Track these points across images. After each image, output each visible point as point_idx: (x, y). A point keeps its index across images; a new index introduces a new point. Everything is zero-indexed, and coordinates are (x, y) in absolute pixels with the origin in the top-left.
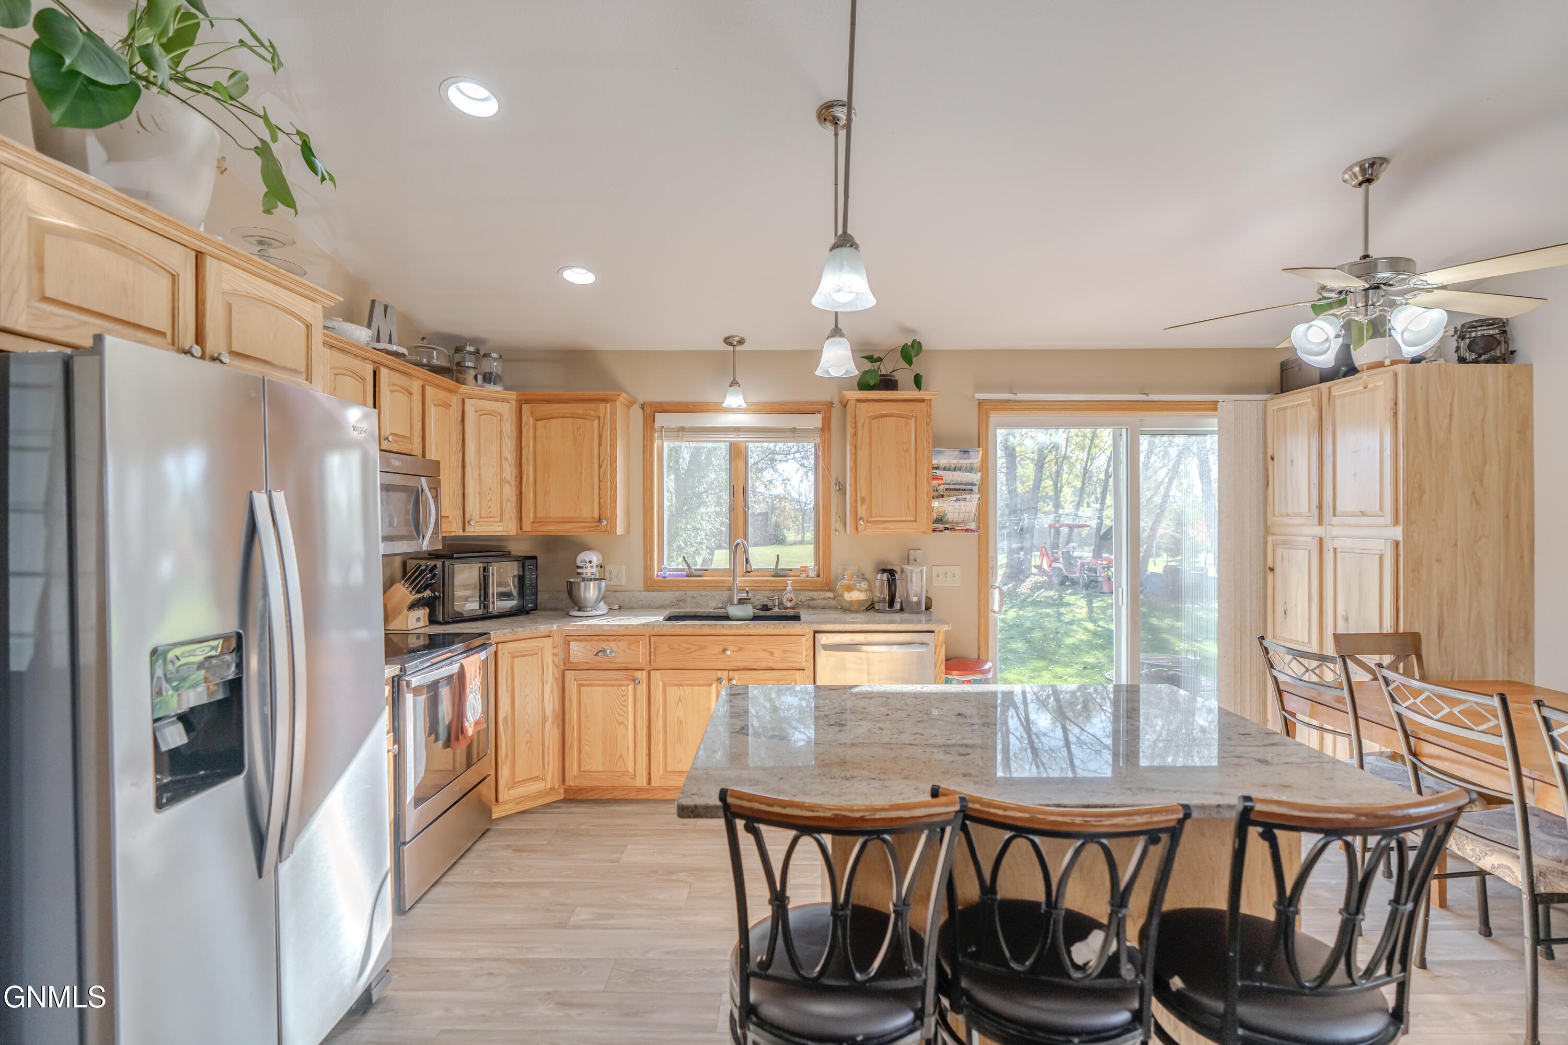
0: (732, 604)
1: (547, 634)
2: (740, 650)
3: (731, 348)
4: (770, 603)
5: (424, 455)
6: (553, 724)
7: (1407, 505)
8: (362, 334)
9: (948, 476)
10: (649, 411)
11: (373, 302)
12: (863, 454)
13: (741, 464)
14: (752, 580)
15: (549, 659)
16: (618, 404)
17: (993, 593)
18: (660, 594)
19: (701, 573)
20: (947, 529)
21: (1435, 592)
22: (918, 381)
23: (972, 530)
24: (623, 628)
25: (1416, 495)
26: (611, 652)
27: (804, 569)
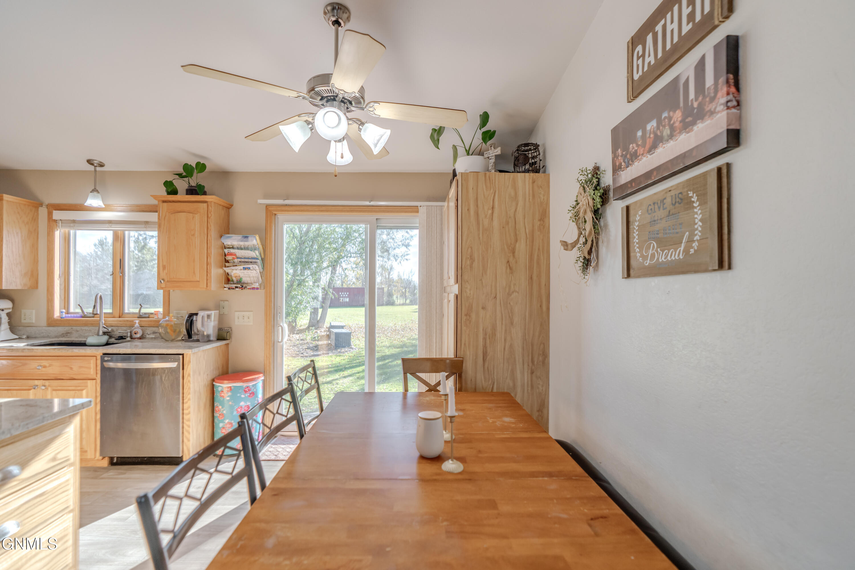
0: (96, 336)
2: (50, 366)
9: (239, 253)
10: (52, 209)
13: (119, 245)
17: (277, 330)
18: (55, 328)
19: (92, 315)
20: (236, 287)
21: (481, 329)
23: (257, 289)
25: (468, 262)
27: (156, 313)
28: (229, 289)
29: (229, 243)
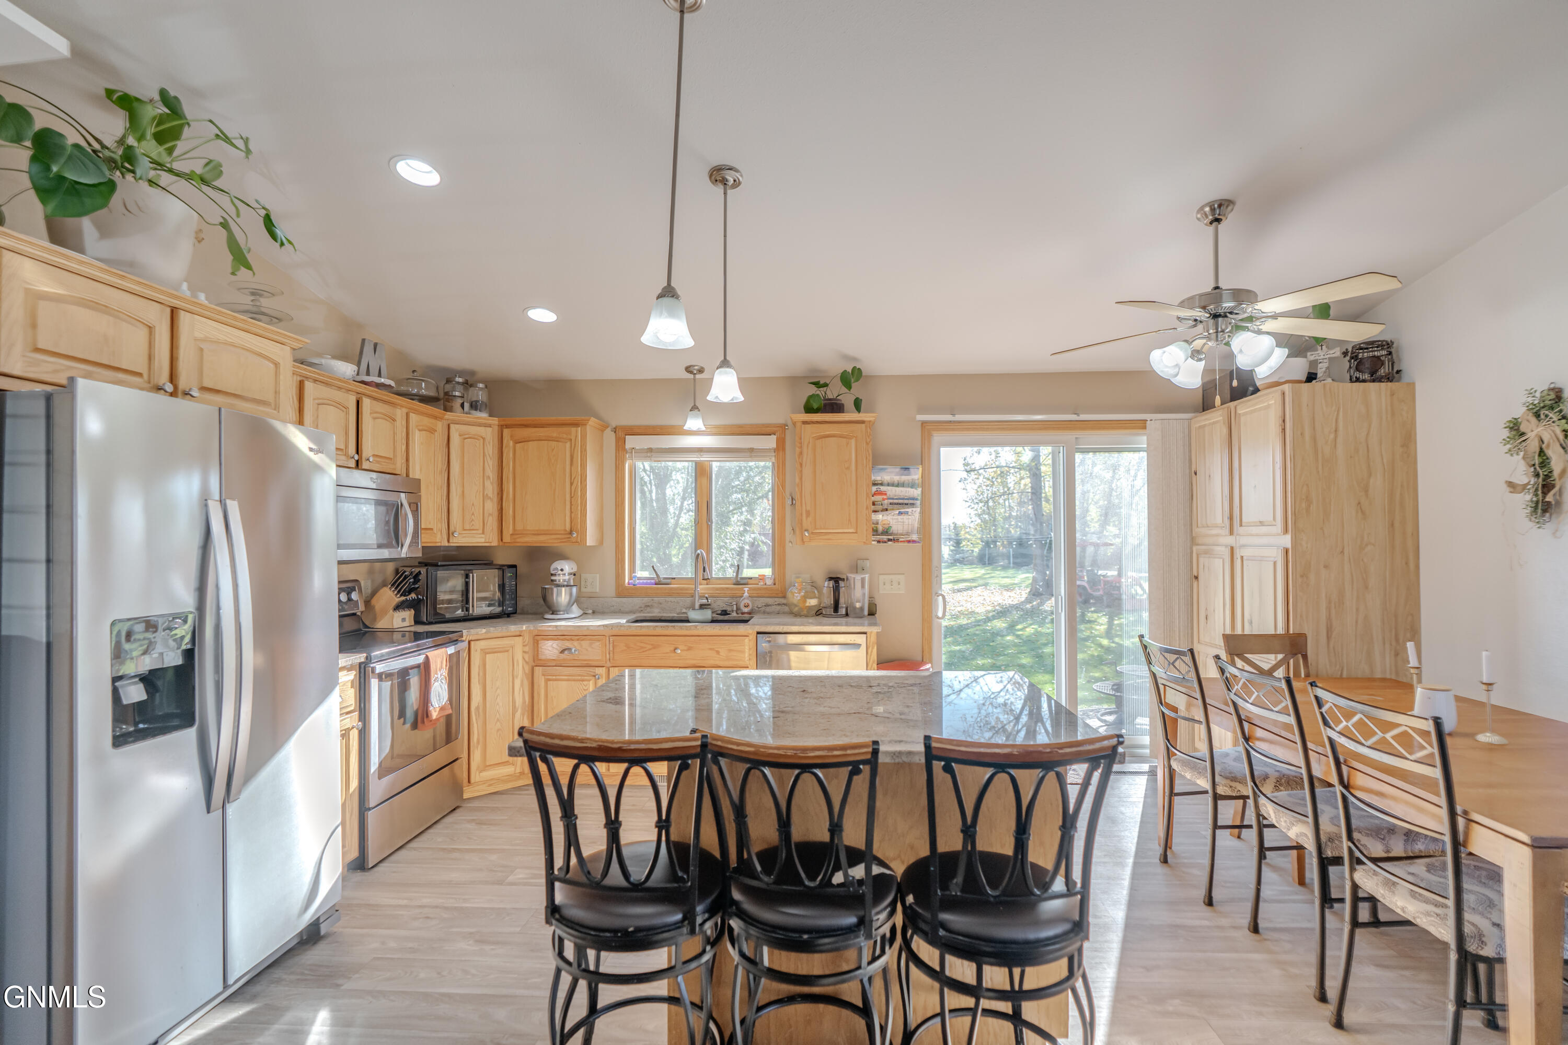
0: (694, 609)
1: (518, 633)
2: (690, 649)
3: (692, 376)
4: (729, 609)
5: (407, 475)
6: (523, 714)
7: (1294, 514)
8: (347, 369)
9: (891, 491)
10: (621, 434)
11: (364, 340)
12: (807, 471)
13: (704, 481)
14: (713, 588)
15: (519, 656)
16: (588, 427)
17: (936, 600)
18: (630, 600)
19: (669, 581)
20: (890, 540)
21: (1323, 595)
22: (858, 404)
23: (914, 542)
24: (586, 628)
25: (1304, 505)
26: (575, 651)
27: (762, 578)
28: (879, 542)
29: (879, 478)
